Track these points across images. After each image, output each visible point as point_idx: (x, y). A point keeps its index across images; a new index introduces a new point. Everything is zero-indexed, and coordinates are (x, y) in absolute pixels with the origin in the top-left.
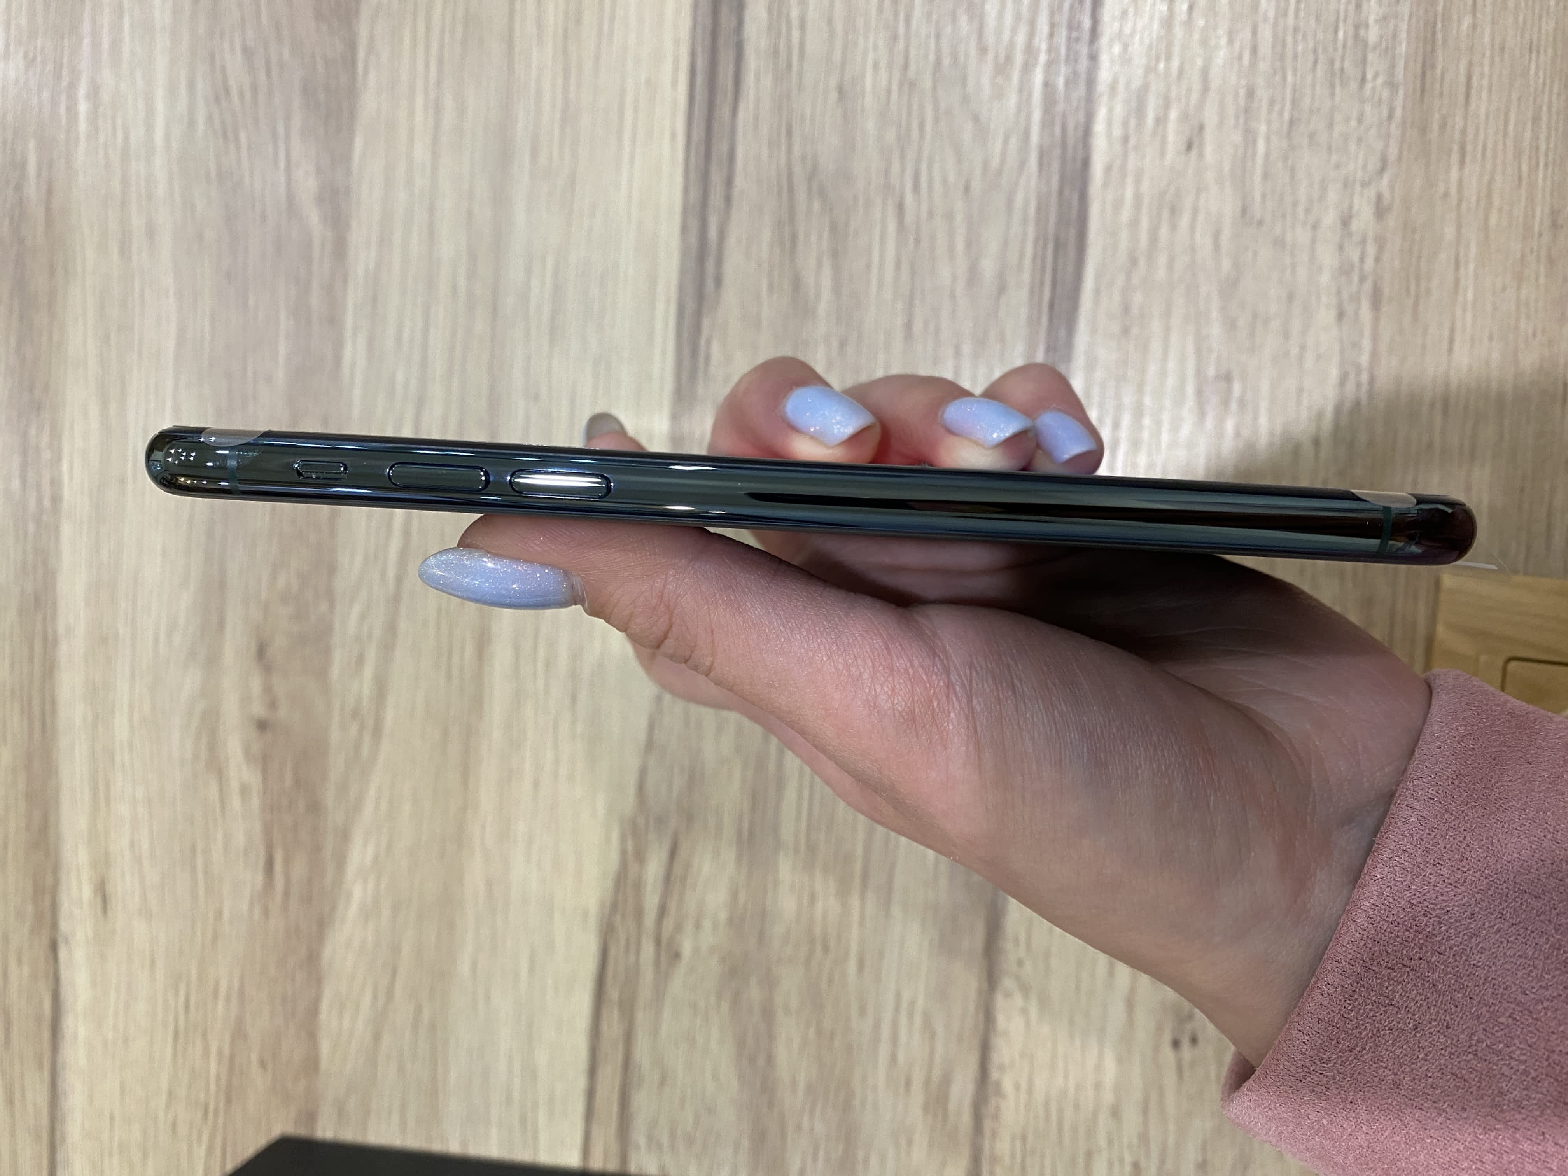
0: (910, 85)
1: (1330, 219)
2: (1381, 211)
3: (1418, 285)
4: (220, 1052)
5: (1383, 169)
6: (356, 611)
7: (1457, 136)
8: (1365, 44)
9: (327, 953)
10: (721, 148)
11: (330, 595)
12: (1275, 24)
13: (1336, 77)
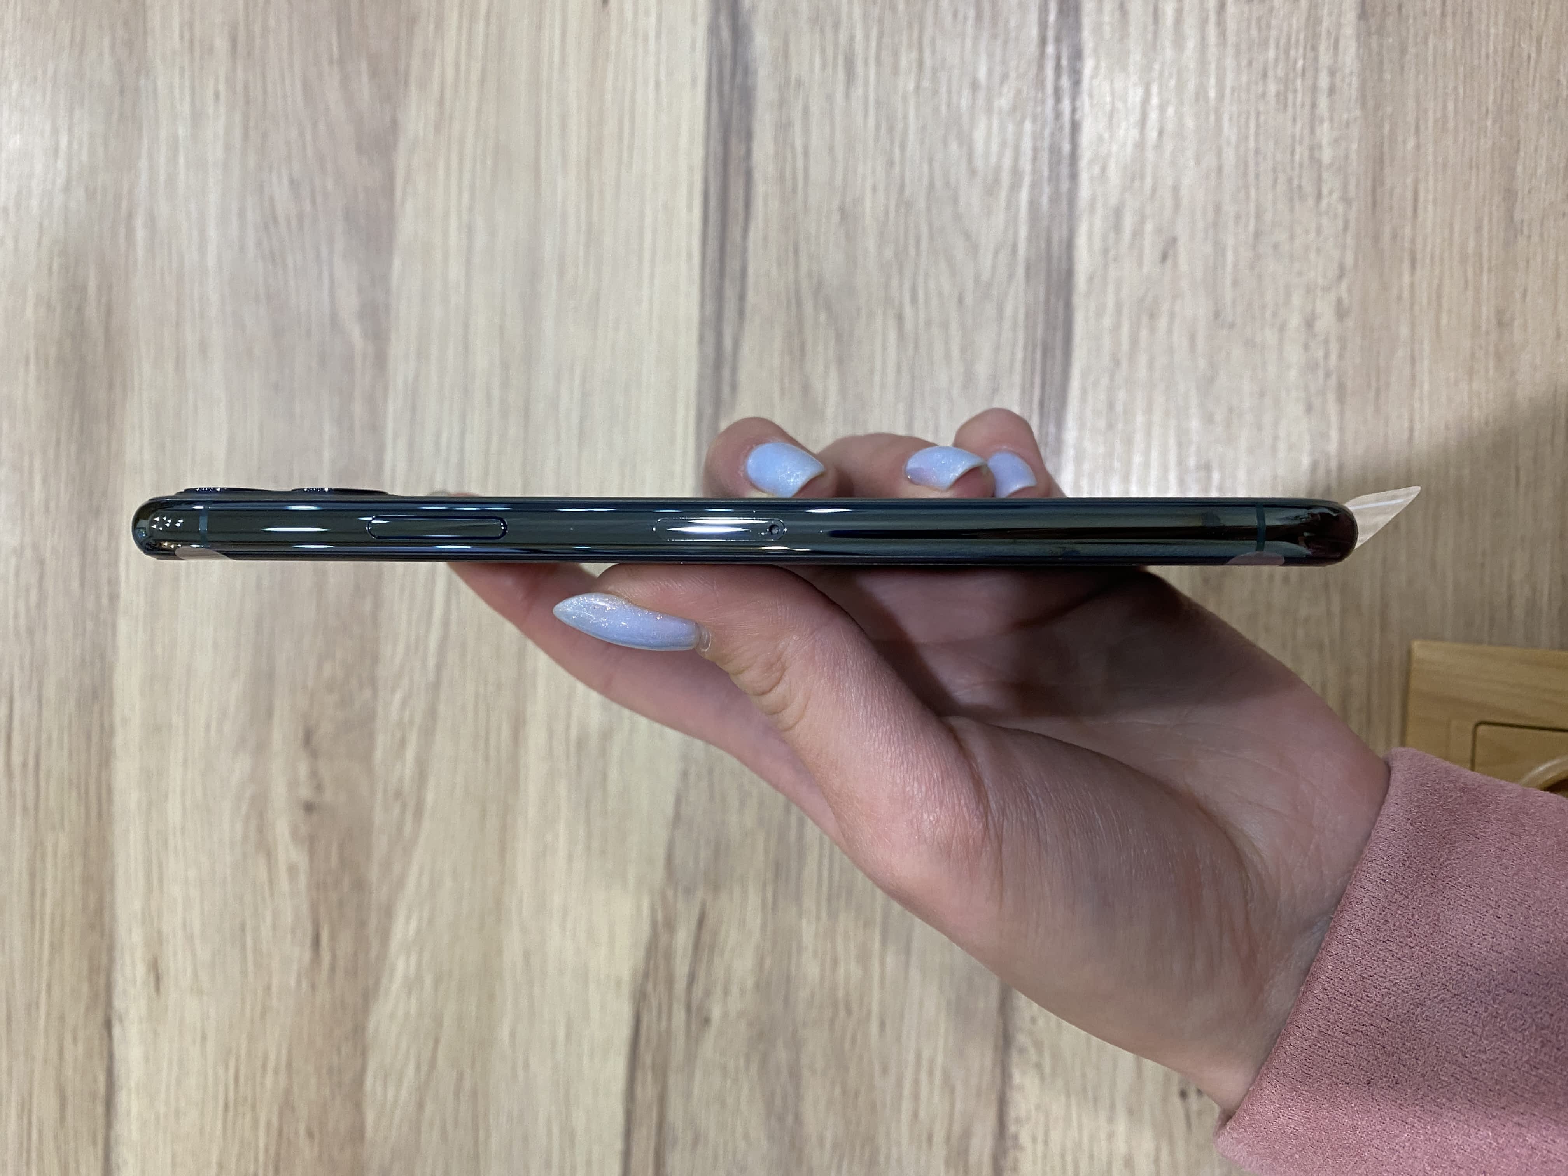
0: (906, 205)
1: (1295, 321)
2: (1341, 313)
3: (1378, 380)
4: (269, 1124)
5: (1341, 276)
6: (398, 697)
7: (1407, 245)
8: (1319, 162)
9: (371, 1025)
10: (733, 265)
11: (373, 682)
12: (1237, 147)
13: (1295, 194)
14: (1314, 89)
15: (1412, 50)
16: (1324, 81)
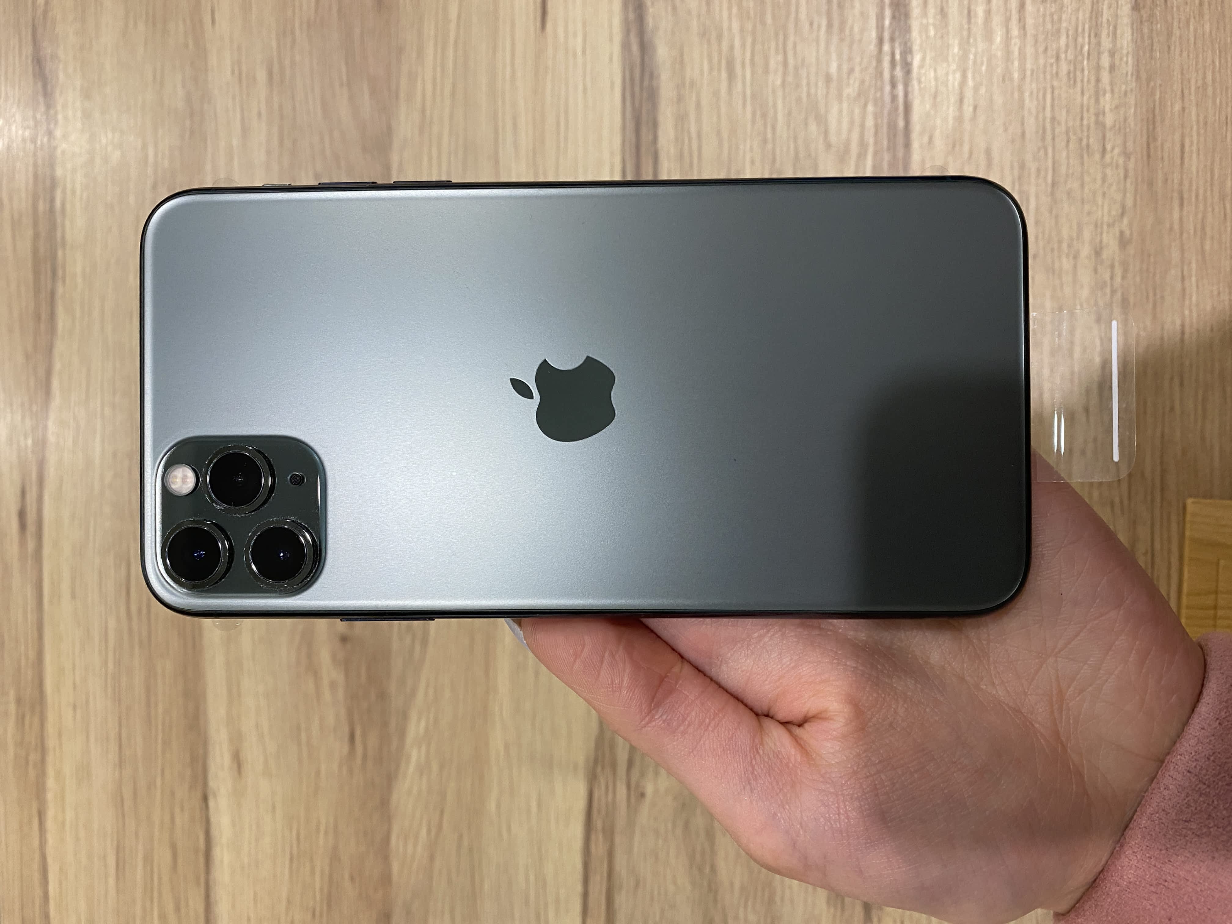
1: (1086, 251)
2: (1123, 242)
3: (1155, 295)
4: (322, 872)
5: (1123, 214)
7: (1176, 186)
8: (1104, 126)
9: (394, 799)
12: (1037, 117)
13: (1085, 150)
14: (1098, 68)
15: (1177, 32)
16: (1105, 61)
